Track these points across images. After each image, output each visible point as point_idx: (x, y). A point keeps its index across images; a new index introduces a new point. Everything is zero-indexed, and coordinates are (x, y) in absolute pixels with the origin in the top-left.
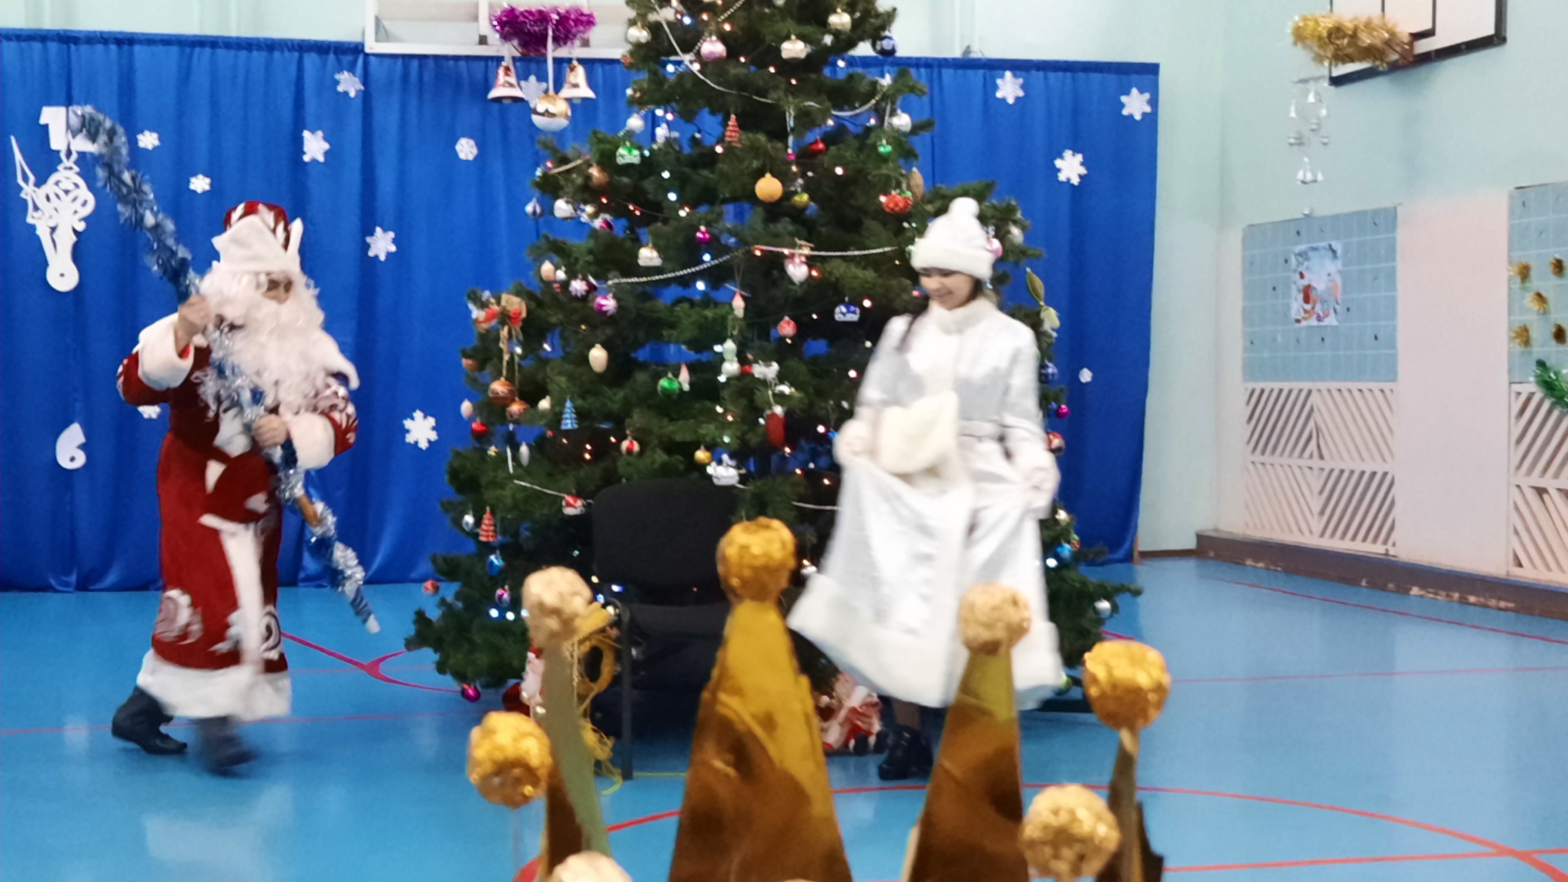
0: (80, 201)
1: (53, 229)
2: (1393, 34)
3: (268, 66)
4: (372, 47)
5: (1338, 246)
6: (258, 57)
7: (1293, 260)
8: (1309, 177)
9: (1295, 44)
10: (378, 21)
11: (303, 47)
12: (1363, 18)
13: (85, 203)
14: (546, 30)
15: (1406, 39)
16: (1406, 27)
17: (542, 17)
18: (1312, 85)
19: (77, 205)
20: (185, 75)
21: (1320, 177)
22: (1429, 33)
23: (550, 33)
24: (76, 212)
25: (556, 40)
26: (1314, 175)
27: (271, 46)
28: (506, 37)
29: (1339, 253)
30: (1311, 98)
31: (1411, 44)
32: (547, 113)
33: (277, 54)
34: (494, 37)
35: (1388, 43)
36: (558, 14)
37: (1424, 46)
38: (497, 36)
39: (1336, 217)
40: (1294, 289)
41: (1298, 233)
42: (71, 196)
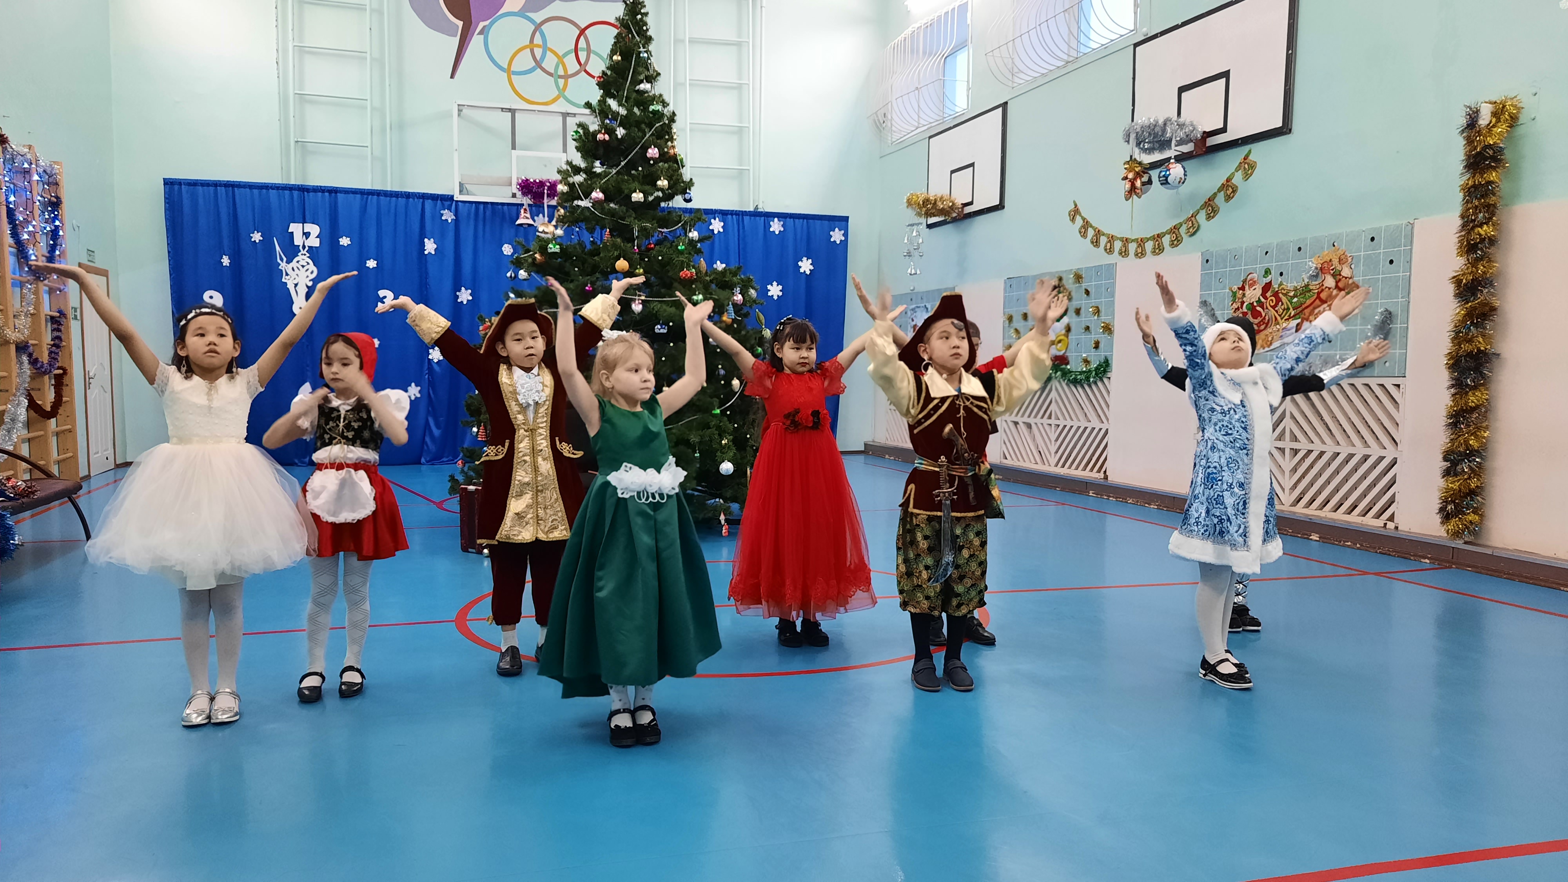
0: (310, 271)
1: (296, 285)
2: (953, 204)
3: (406, 206)
4: (458, 197)
5: (929, 306)
6: (402, 201)
7: (909, 313)
8: (913, 272)
9: (907, 207)
10: (461, 185)
11: (424, 197)
12: (939, 195)
13: (312, 272)
14: (544, 190)
15: (960, 206)
16: (960, 200)
17: (542, 184)
18: (915, 227)
19: (309, 273)
20: (364, 209)
21: (918, 272)
22: (971, 203)
23: (546, 191)
24: (307, 277)
25: (548, 196)
26: (916, 271)
27: (408, 195)
28: (524, 194)
29: (929, 309)
30: (914, 234)
31: (962, 208)
32: (543, 232)
33: (411, 200)
34: (519, 194)
35: (951, 208)
36: (550, 183)
37: (968, 210)
38: (520, 193)
39: (928, 292)
40: (909, 328)
41: (911, 300)
42: (306, 268)
